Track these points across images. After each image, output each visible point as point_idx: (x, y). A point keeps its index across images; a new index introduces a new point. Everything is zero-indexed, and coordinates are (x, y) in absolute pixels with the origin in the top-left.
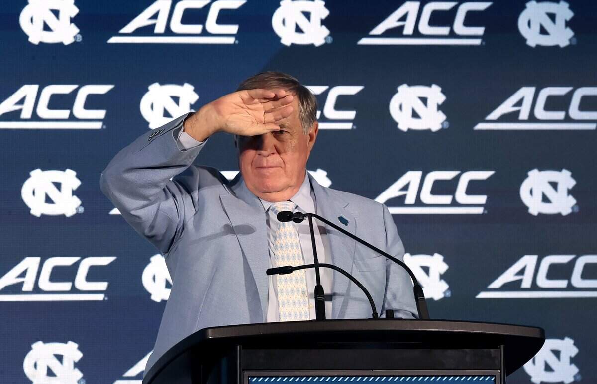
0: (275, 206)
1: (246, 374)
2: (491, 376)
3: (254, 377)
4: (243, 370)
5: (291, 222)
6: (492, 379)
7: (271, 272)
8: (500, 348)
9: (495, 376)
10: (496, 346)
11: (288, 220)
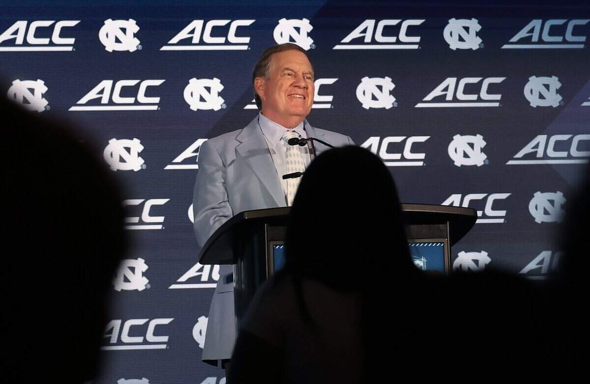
0: (286, 135)
1: (272, 243)
2: (441, 243)
3: (277, 245)
4: (270, 240)
5: (298, 145)
6: (442, 245)
7: (285, 177)
8: (447, 224)
9: (443, 243)
10: (444, 223)
11: (296, 144)
